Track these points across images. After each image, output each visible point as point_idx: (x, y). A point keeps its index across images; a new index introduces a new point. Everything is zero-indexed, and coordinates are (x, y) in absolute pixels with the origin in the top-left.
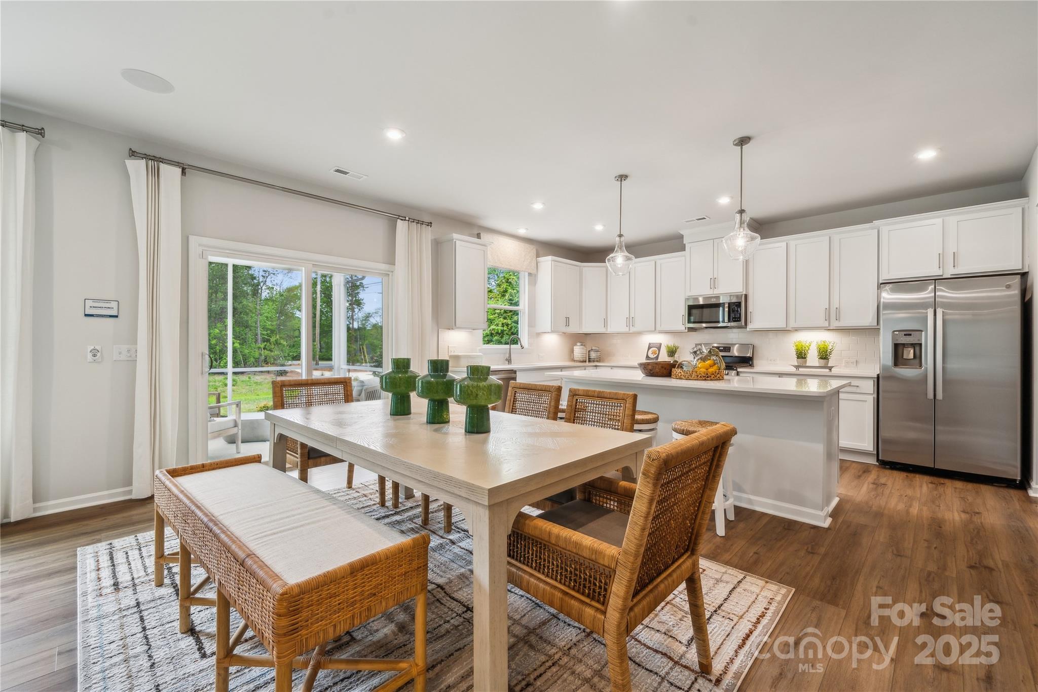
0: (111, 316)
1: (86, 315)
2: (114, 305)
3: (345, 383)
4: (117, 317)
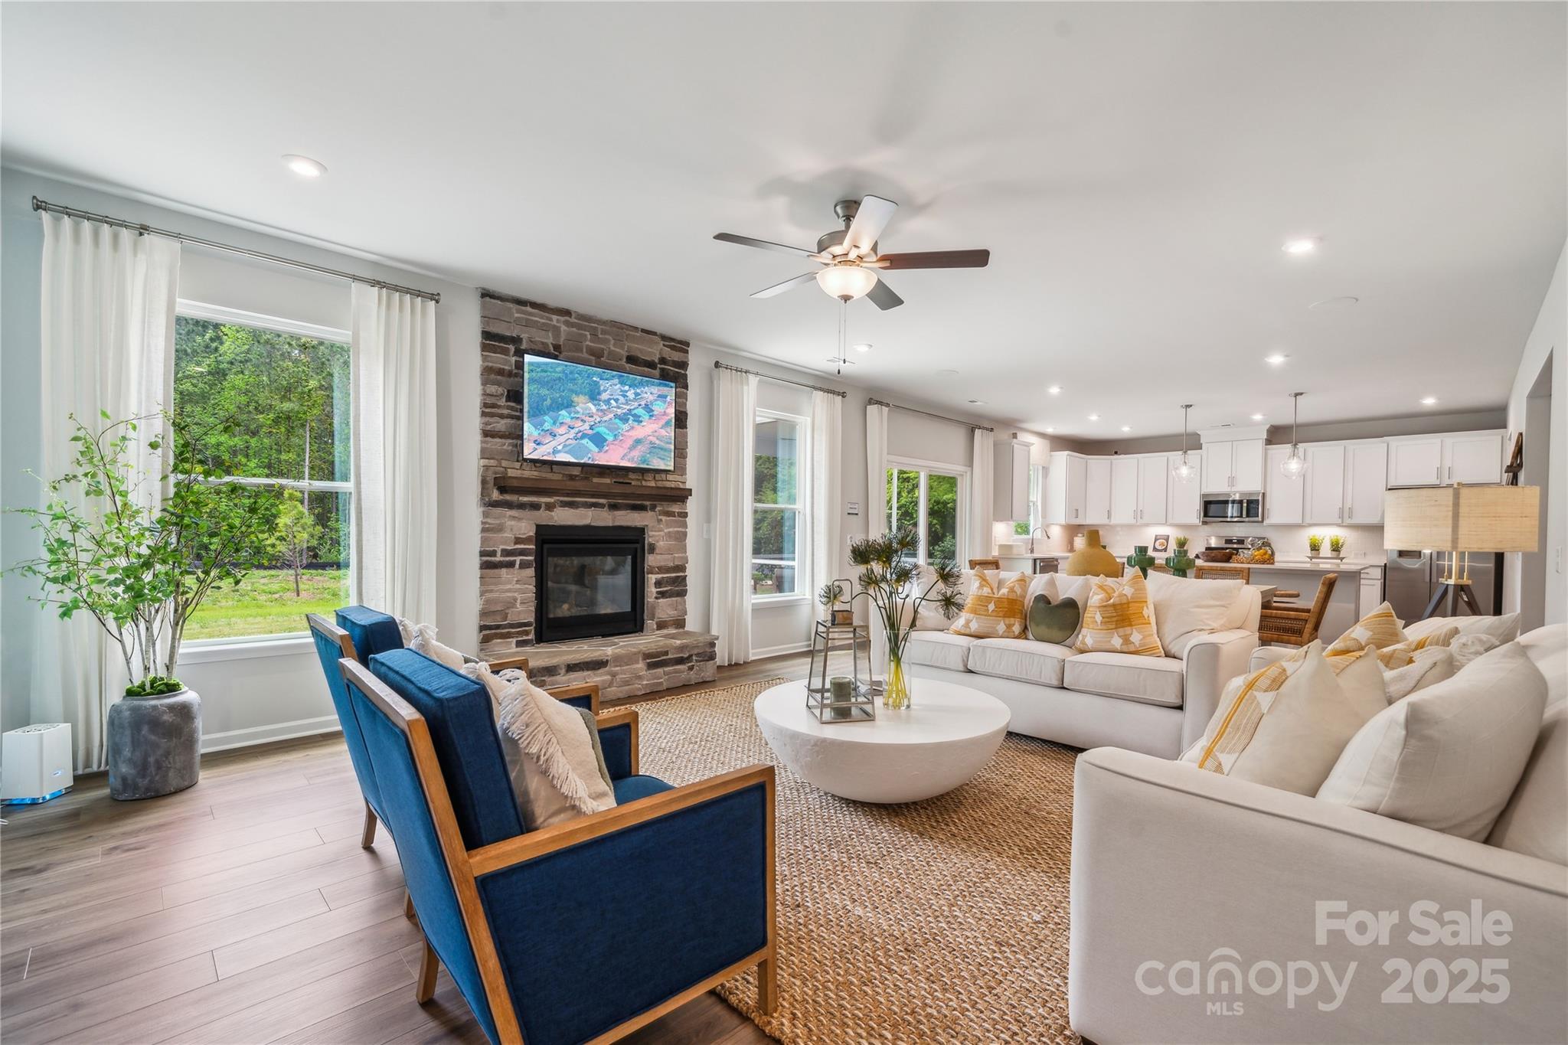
1: (848, 514)
2: (857, 506)
4: (858, 514)
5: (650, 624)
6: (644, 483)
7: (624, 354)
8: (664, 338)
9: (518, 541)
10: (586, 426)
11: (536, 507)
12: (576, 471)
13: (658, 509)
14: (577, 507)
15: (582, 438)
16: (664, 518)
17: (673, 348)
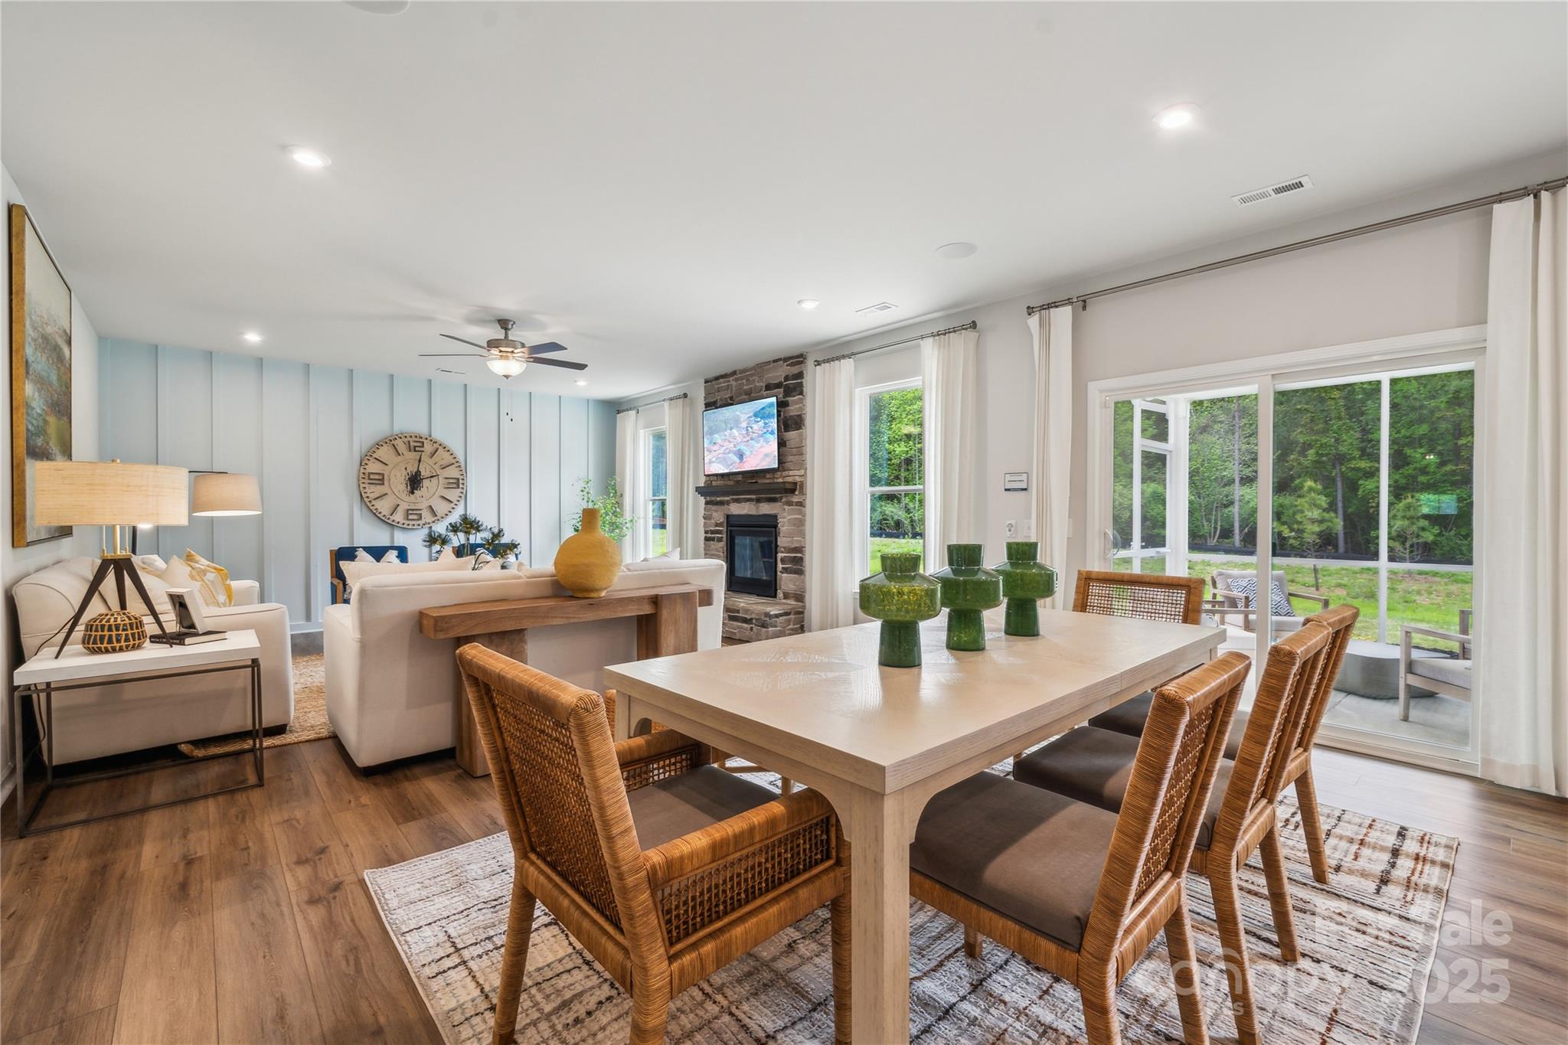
0: (1023, 489)
1: (1006, 490)
2: (1024, 476)
3: (1191, 588)
4: (1026, 489)
5: (780, 594)
6: (776, 481)
7: (764, 385)
8: (785, 360)
9: (717, 525)
10: (732, 445)
11: (722, 503)
12: (740, 478)
13: (784, 500)
14: (740, 503)
15: (729, 453)
16: (786, 507)
17: (792, 365)
